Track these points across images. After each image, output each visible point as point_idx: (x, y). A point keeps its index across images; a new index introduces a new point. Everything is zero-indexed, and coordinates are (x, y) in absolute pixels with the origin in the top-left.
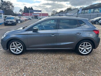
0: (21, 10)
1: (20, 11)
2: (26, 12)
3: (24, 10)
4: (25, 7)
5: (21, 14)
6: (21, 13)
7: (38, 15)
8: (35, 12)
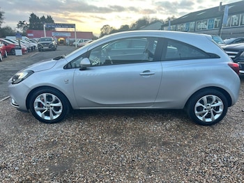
0: (21, 23)
1: (19, 27)
2: (34, 29)
3: (28, 23)
4: (32, 15)
5: (22, 32)
6: (20, 30)
7: (66, 35)
8: (58, 29)
